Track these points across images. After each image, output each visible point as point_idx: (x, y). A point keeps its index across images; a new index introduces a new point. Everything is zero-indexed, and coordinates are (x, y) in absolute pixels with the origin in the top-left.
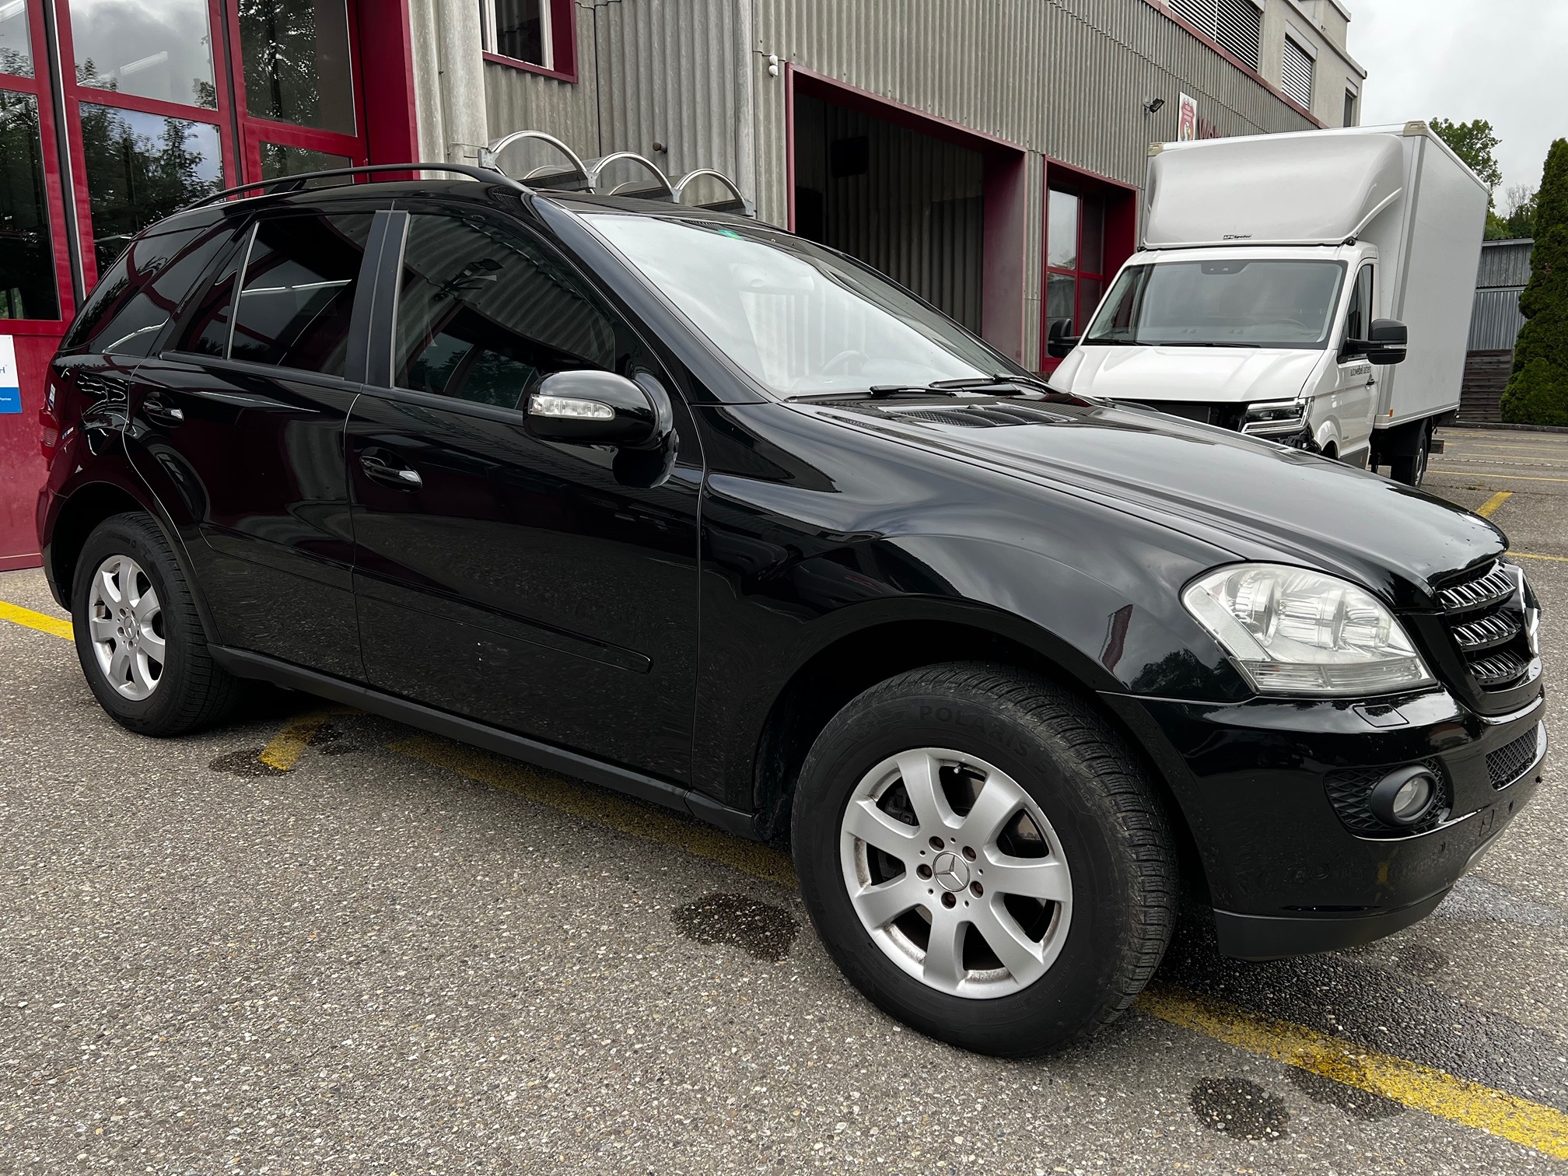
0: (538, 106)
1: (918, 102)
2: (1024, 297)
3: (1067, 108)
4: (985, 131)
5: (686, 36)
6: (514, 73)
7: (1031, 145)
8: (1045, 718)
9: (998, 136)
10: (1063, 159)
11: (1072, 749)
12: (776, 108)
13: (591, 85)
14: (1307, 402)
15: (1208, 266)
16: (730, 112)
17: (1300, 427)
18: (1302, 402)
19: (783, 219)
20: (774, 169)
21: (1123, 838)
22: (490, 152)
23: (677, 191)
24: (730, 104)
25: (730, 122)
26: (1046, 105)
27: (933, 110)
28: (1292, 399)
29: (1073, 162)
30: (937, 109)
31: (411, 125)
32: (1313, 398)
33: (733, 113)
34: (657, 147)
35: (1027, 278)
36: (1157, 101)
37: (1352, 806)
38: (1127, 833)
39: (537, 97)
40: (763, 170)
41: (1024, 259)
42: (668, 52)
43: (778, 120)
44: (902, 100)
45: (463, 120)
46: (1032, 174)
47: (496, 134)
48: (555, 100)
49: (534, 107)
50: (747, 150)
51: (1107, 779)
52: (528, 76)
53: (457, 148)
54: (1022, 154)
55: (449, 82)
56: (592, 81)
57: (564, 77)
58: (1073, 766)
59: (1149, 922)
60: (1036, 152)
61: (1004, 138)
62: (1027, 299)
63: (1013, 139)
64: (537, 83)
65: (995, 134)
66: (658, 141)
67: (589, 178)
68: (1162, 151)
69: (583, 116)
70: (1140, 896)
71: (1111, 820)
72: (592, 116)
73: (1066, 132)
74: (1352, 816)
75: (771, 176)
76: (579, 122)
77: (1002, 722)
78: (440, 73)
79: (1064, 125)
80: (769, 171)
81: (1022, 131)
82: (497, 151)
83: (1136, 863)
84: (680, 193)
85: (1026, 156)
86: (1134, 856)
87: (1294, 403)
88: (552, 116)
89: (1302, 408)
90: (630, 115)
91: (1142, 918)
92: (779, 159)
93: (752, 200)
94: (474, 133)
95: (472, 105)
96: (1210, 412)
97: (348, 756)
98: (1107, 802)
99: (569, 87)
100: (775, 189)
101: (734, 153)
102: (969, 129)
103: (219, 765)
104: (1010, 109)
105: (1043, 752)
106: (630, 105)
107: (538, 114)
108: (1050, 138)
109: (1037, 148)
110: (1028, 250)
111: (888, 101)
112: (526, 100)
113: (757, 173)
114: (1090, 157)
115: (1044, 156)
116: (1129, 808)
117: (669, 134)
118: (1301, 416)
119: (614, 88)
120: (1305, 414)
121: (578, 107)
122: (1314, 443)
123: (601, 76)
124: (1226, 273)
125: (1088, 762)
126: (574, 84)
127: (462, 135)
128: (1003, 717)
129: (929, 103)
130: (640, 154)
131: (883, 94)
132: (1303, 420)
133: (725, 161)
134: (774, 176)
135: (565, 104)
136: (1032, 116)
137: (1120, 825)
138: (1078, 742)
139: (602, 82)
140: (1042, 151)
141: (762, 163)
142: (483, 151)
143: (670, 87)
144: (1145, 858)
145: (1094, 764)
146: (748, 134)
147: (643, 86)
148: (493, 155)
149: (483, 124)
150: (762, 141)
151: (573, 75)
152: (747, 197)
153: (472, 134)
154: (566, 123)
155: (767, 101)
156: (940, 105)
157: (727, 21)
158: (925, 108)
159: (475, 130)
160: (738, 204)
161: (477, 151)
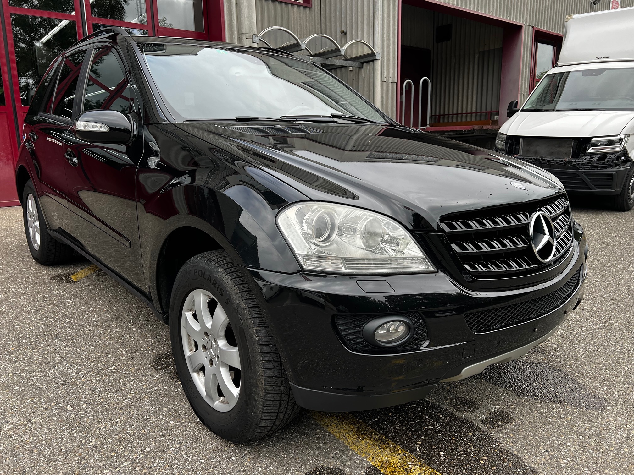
0: (294, 18)
1: (466, 5)
2: (520, 92)
3: (547, 4)
4: (502, 17)
6: (283, 4)
7: (526, 22)
8: (233, 277)
9: (508, 19)
10: (544, 28)
11: (240, 294)
12: (393, 12)
13: (318, 7)
14: (625, 137)
15: (585, 72)
16: (371, 14)
17: (620, 149)
18: (623, 137)
19: (395, 60)
20: (391, 38)
21: (255, 340)
22: (257, 36)
23: (343, 49)
24: (371, 11)
25: (371, 19)
26: (535, 4)
27: (474, 8)
28: (617, 136)
29: (549, 29)
30: (476, 8)
31: (222, 26)
32: (629, 135)
33: (372, 15)
34: (342, 32)
35: (522, 84)
37: (350, 334)
38: (257, 338)
39: (294, 14)
40: (385, 39)
41: (520, 75)
43: (394, 17)
44: (457, 5)
45: (246, 23)
46: (527, 36)
47: (260, 28)
48: (301, 15)
49: (292, 18)
50: (378, 31)
51: (252, 310)
52: (290, 5)
53: (243, 35)
54: (521, 27)
55: (240, 7)
56: (318, 6)
57: (305, 5)
58: (238, 302)
59: (267, 384)
60: (529, 26)
61: (512, 20)
62: (521, 94)
63: (516, 20)
64: (293, 8)
65: (507, 18)
66: (343, 30)
67: (302, 45)
68: (572, 18)
69: (314, 21)
70: (262, 371)
71: (251, 330)
72: (318, 21)
73: (546, 16)
74: (351, 340)
75: (389, 42)
76: (312, 24)
77: (216, 278)
78: (236, 4)
79: (545, 12)
80: (388, 39)
81: (522, 16)
82: (260, 36)
83: (261, 354)
84: (345, 50)
85: (524, 28)
86: (259, 350)
87: (618, 137)
88: (300, 22)
89: (622, 140)
90: (333, 19)
91: (263, 382)
92: (394, 34)
93: (380, 52)
94: (251, 29)
95: (250, 17)
96: (573, 142)
97: (104, 277)
98: (250, 321)
99: (308, 9)
100: (391, 47)
101: (372, 32)
102: (493, 16)
103: (55, 278)
104: (516, 6)
105: (228, 294)
106: (333, 15)
107: (294, 21)
108: (537, 19)
109: (529, 23)
110: (523, 71)
111: (450, 6)
112: (288, 15)
113: (383, 41)
114: (559, 27)
115: (533, 27)
116: (261, 325)
117: (348, 26)
118: (621, 144)
119: (327, 8)
120: (623, 143)
121: (312, 17)
122: (629, 157)
123: (322, 3)
124: (594, 75)
125: (246, 301)
126: (310, 8)
127: (245, 29)
128: (217, 276)
129: (472, 5)
130: (326, 34)
131: (448, 3)
132: (622, 146)
133: (369, 36)
134: (391, 42)
135: (306, 16)
136: (527, 9)
137: (254, 333)
138: (245, 290)
139: (322, 6)
140: (532, 25)
141: (385, 36)
142: (254, 36)
143: (348, 5)
144: (266, 351)
145: (248, 302)
146: (378, 24)
147: (338, 6)
148: (258, 37)
149: (254, 25)
150: (385, 27)
151: (309, 4)
152: (377, 51)
153: (250, 29)
154: (306, 24)
155: (389, 9)
156: (478, 6)
158: (470, 8)
159: (251, 27)
160: (373, 54)
161: (251, 36)
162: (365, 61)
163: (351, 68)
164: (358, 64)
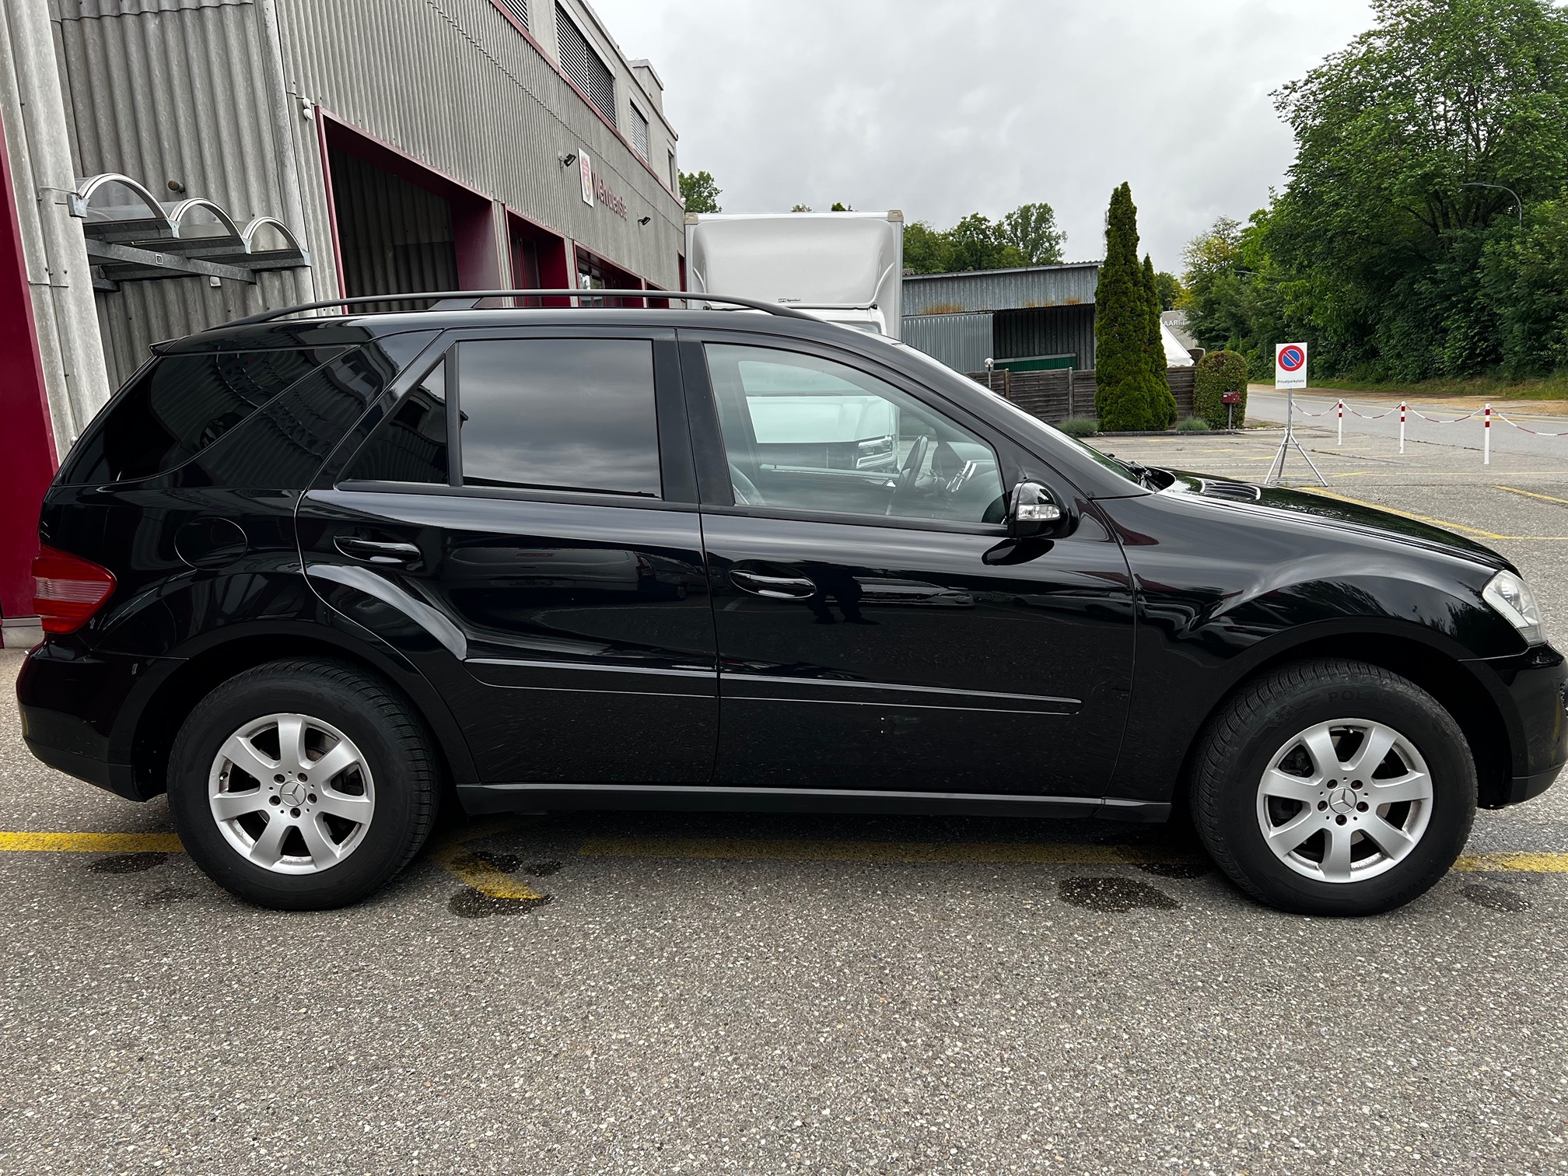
1: (415, 151)
3: (512, 160)
5: (199, 68)
7: (494, 195)
9: (472, 185)
10: (515, 209)
12: (313, 153)
16: (270, 155)
19: (332, 269)
20: (320, 217)
22: (81, 198)
23: (247, 240)
25: (271, 166)
26: (499, 157)
27: (426, 159)
30: (428, 158)
34: (173, 186)
36: (570, 157)
40: (310, 218)
42: (176, 82)
43: (317, 166)
44: (403, 149)
45: (48, 161)
46: (499, 222)
47: (83, 173)
53: (47, 192)
54: (490, 203)
55: (31, 116)
60: (498, 202)
61: (476, 188)
63: (481, 190)
65: (469, 183)
66: (172, 179)
67: (172, 227)
78: (22, 105)
80: (315, 218)
81: (487, 183)
82: (87, 197)
84: (249, 242)
85: (492, 205)
92: (322, 206)
94: (60, 176)
95: (55, 143)
101: (279, 199)
102: (452, 178)
104: (477, 159)
109: (498, 198)
111: (394, 149)
115: (504, 205)
123: (78, 100)
127: (50, 178)
129: (423, 152)
130: (209, 199)
131: (390, 142)
133: (268, 207)
136: (491, 167)
140: (502, 201)
141: (309, 210)
142: (74, 197)
148: (84, 200)
149: (68, 164)
150: (307, 188)
153: (57, 177)
155: (305, 146)
156: (430, 154)
157: (256, 58)
158: (421, 157)
159: (61, 172)
160: (294, 252)
161: (65, 197)
162: (266, 267)
163: (216, 281)
164: (248, 274)
